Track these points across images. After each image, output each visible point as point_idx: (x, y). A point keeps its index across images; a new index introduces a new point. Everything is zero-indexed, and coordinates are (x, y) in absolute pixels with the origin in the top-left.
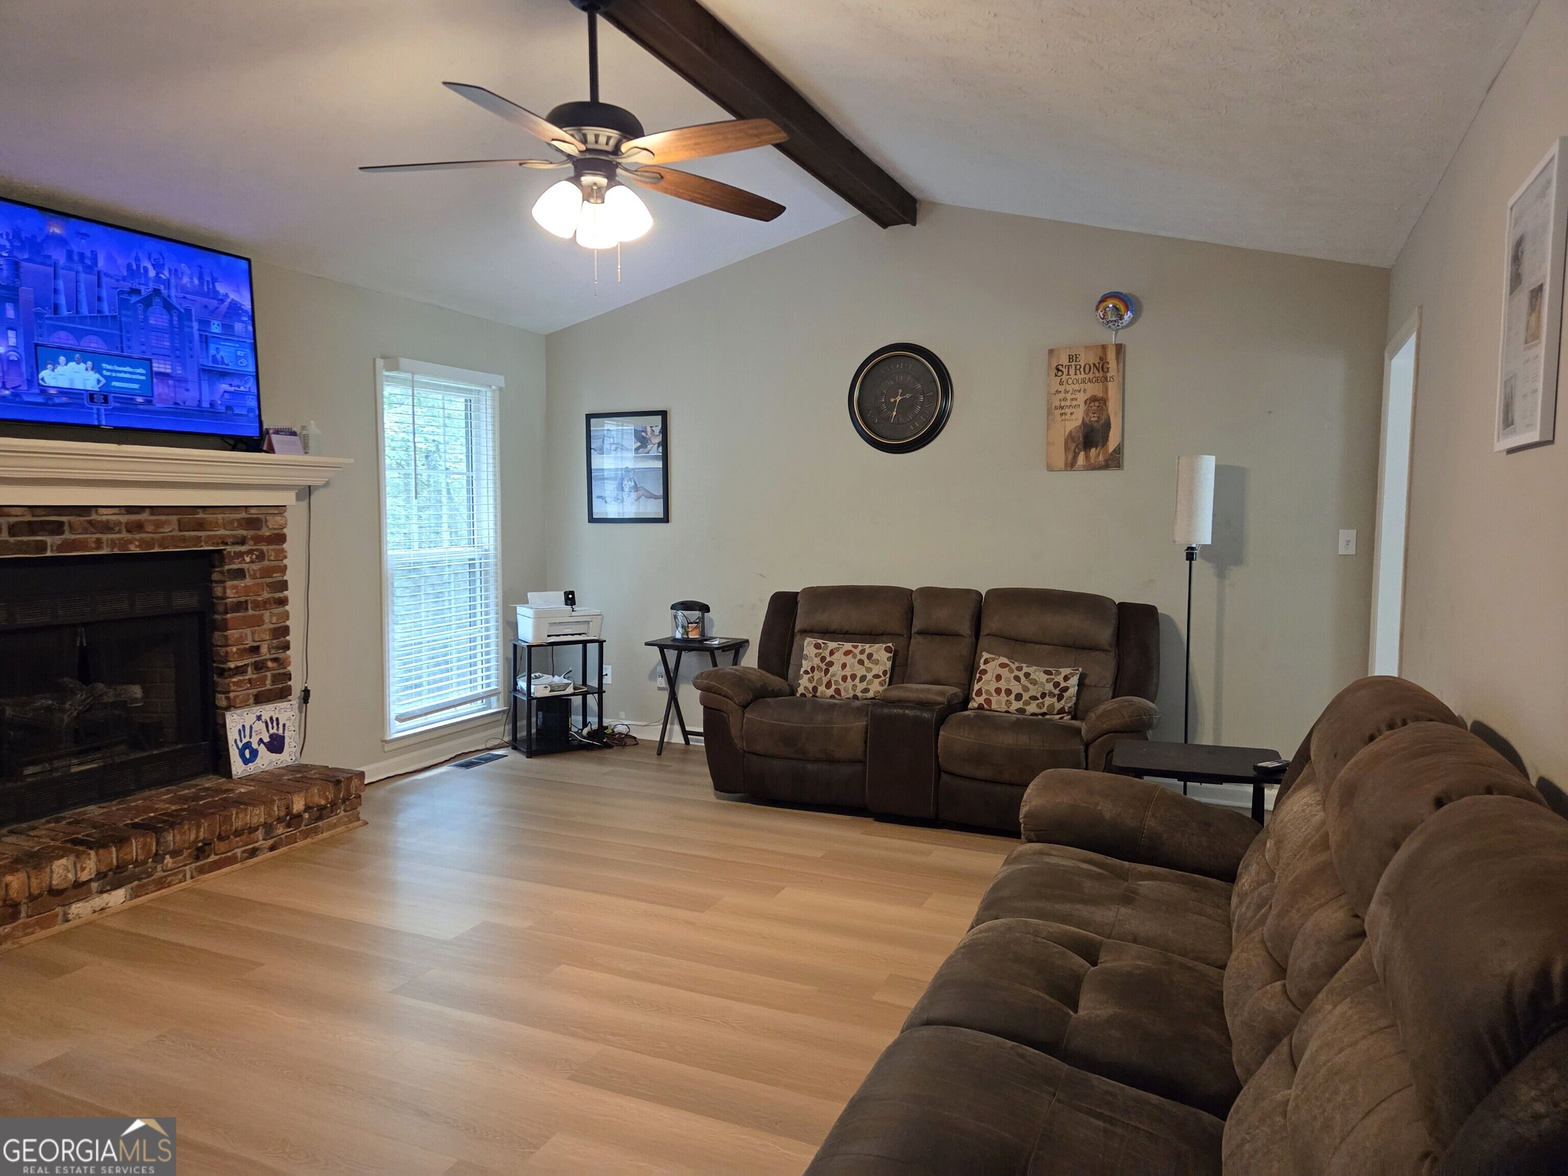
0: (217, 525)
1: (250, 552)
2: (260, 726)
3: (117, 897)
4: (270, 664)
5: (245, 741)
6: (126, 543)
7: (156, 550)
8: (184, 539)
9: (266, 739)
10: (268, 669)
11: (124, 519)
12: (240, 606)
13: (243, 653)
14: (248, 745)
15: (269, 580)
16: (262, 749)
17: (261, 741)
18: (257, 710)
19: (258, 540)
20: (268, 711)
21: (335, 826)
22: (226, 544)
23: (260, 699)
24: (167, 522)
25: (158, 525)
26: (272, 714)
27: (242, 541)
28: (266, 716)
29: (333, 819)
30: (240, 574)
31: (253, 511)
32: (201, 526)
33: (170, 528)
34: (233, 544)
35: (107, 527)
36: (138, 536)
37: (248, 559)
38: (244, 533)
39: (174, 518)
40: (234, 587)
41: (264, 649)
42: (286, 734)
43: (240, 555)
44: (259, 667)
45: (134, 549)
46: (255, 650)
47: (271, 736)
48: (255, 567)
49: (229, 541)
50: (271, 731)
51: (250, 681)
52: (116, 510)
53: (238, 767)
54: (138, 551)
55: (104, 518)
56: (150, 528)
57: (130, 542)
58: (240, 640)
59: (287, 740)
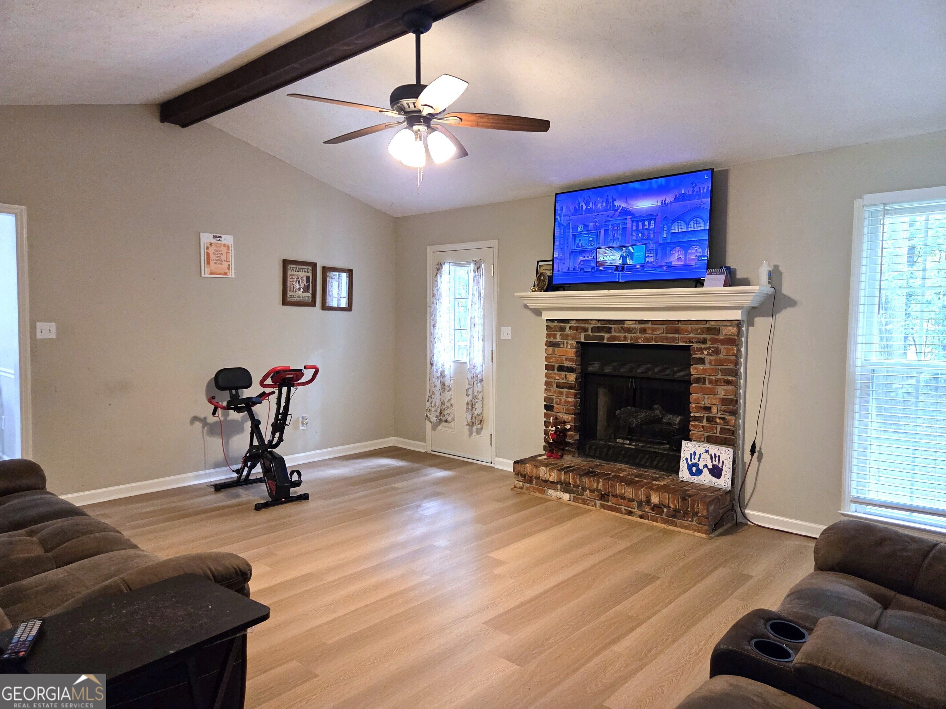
0: (687, 331)
1: (708, 348)
2: (706, 456)
3: (566, 497)
4: (718, 420)
5: (693, 461)
6: (637, 339)
7: (653, 343)
8: (667, 338)
9: (710, 466)
10: (717, 423)
11: (639, 326)
12: (698, 381)
13: (699, 408)
14: (696, 465)
15: (720, 367)
16: (706, 471)
17: (706, 466)
18: (707, 446)
19: (714, 341)
20: (714, 449)
22: (692, 342)
23: (710, 440)
24: (659, 329)
25: (654, 330)
26: (716, 452)
27: (704, 342)
28: (712, 452)
30: (702, 361)
31: (712, 323)
32: (677, 331)
33: (660, 331)
34: (696, 343)
35: (629, 330)
36: (643, 336)
37: (706, 353)
38: (704, 336)
39: (664, 327)
40: (695, 368)
41: (714, 410)
42: (724, 468)
43: (701, 350)
44: (710, 420)
45: (641, 342)
46: (708, 409)
47: (713, 466)
48: (712, 358)
49: (694, 340)
50: (714, 463)
51: (703, 427)
52: (634, 322)
53: (684, 474)
54: (642, 343)
55: (628, 326)
56: (649, 332)
57: (639, 338)
58: (697, 401)
59: (724, 472)
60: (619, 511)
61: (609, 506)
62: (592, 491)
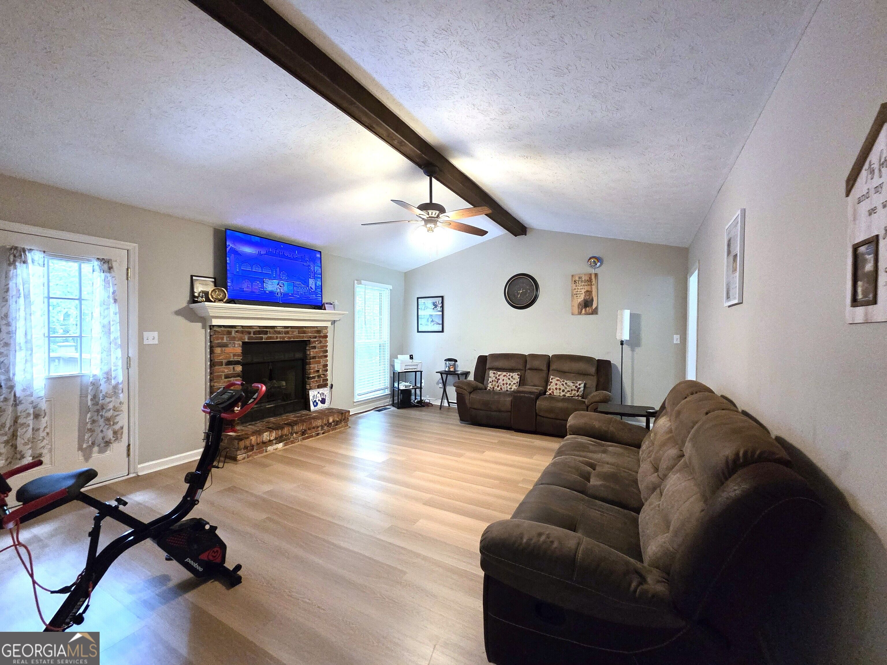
0: (309, 332)
1: (317, 341)
2: (319, 395)
3: (280, 445)
4: (322, 376)
5: (315, 400)
6: (284, 338)
7: (292, 340)
8: (300, 337)
9: (321, 400)
10: (322, 377)
11: (283, 330)
12: (314, 358)
13: (314, 372)
14: (315, 401)
15: (323, 349)
16: (319, 403)
17: (319, 400)
18: (318, 390)
19: (320, 337)
20: (321, 390)
21: (341, 428)
22: (311, 338)
23: (319, 387)
24: (295, 331)
25: (293, 332)
26: (322, 392)
27: (315, 337)
28: (320, 392)
29: (340, 425)
30: (314, 347)
31: (319, 328)
32: (304, 332)
33: (296, 333)
34: (313, 338)
35: (279, 333)
36: (287, 335)
37: (317, 343)
38: (316, 335)
39: (297, 330)
40: (313, 352)
41: (320, 371)
42: (326, 398)
43: (315, 341)
44: (319, 376)
45: (286, 339)
46: (318, 371)
47: (322, 399)
48: (319, 345)
49: (312, 337)
50: (322, 397)
51: (316, 381)
52: (281, 327)
53: (312, 408)
54: (287, 340)
55: (278, 330)
56: (290, 333)
57: (285, 337)
58: (314, 368)
59: (326, 400)
60: (312, 436)
61: (307, 437)
62: (296, 433)
